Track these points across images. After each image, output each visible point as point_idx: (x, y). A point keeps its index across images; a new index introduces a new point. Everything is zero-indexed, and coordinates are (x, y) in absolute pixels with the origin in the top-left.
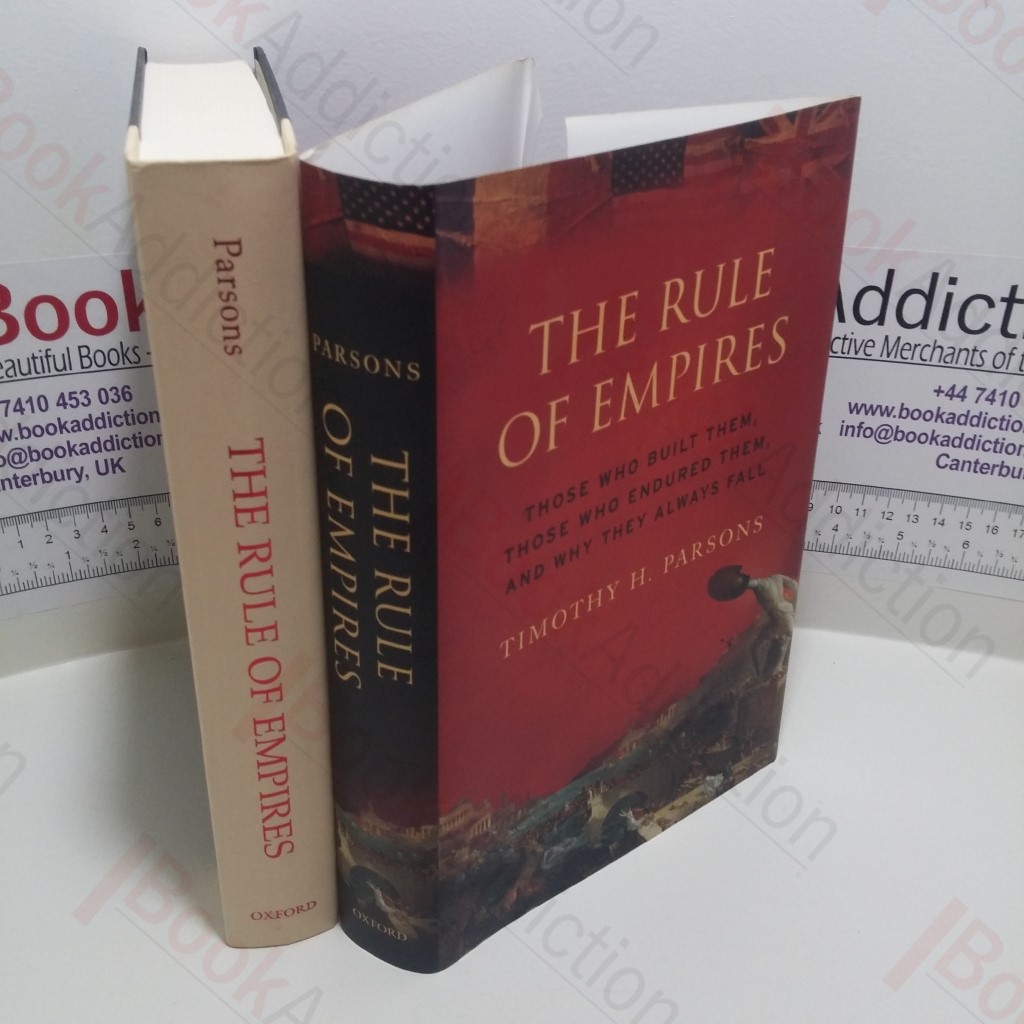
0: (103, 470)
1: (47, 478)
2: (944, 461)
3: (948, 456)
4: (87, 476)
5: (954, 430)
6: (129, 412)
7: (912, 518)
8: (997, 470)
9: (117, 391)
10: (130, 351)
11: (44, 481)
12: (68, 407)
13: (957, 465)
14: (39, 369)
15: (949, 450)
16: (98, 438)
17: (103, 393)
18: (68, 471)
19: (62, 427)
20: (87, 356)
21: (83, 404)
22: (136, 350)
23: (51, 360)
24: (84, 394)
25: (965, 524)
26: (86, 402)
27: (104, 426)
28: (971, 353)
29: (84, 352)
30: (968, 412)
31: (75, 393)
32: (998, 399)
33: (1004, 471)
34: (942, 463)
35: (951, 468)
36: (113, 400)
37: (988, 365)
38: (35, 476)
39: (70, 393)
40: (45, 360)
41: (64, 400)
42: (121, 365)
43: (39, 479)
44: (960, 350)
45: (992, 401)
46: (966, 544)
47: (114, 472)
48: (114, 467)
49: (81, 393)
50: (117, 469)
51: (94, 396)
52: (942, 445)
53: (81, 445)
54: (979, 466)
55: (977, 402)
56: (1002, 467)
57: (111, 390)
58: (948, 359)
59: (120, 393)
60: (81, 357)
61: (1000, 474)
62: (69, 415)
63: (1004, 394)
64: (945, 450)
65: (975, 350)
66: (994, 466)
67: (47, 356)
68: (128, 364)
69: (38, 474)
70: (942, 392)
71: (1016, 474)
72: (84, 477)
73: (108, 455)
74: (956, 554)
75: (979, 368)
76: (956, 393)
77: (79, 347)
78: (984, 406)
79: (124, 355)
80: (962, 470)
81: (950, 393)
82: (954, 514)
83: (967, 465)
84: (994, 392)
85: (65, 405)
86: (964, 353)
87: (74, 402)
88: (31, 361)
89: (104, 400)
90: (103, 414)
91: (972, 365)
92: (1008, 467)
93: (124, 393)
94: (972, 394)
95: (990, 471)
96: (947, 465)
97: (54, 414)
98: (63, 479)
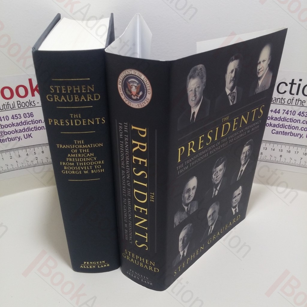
0: (26, 137)
1: (10, 140)
2: (274, 131)
3: (275, 130)
4: (21, 139)
5: (276, 122)
6: (33, 120)
7: (265, 148)
8: (290, 134)
9: (29, 114)
10: (32, 102)
11: (9, 141)
12: (15, 119)
13: (278, 133)
14: (6, 108)
15: (275, 128)
16: (24, 128)
17: (25, 115)
18: (16, 138)
19: (13, 125)
20: (20, 104)
21: (19, 118)
22: (34, 102)
23: (9, 105)
24: (19, 115)
25: (280, 150)
26: (20, 117)
27: (26, 124)
28: (281, 99)
29: (19, 103)
30: (281, 117)
31: (17, 115)
32: (289, 113)
33: (292, 134)
34: (273, 132)
35: (276, 133)
36: (28, 117)
37: (286, 103)
38: (6, 139)
39: (15, 115)
40: (7, 105)
41: (13, 117)
42: (30, 106)
43: (7, 140)
44: (278, 99)
45: (288, 114)
46: (281, 156)
47: (29, 138)
48: (29, 136)
49: (18, 115)
50: (30, 137)
51: (22, 116)
52: (273, 127)
53: (19, 130)
54: (284, 133)
55: (283, 114)
56: (291, 133)
57: (27, 114)
58: (274, 101)
59: (30, 115)
60: (18, 104)
61: (290, 135)
62: (15, 121)
63: (291, 111)
64: (274, 128)
65: (282, 99)
66: (289, 133)
67: (8, 104)
68: (32, 106)
69: (7, 139)
70: (273, 111)
71: (295, 135)
72: (20, 139)
73: (27, 133)
74: (278, 159)
75: (283, 104)
76: (277, 111)
77: (17, 101)
78: (285, 115)
79: (31, 104)
80: (279, 134)
81: (275, 111)
82: (277, 147)
83: (281, 133)
84: (288, 111)
85: (14, 118)
86: (279, 100)
87: (16, 118)
88: (3, 106)
89: (25, 117)
90: (25, 121)
91: (281, 103)
92: (293, 133)
93: (31, 115)
94: (282, 112)
95: (287, 134)
96: (275, 133)
97: (11, 121)
98: (14, 140)
